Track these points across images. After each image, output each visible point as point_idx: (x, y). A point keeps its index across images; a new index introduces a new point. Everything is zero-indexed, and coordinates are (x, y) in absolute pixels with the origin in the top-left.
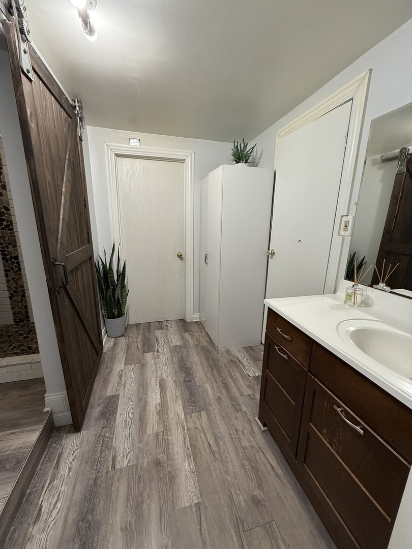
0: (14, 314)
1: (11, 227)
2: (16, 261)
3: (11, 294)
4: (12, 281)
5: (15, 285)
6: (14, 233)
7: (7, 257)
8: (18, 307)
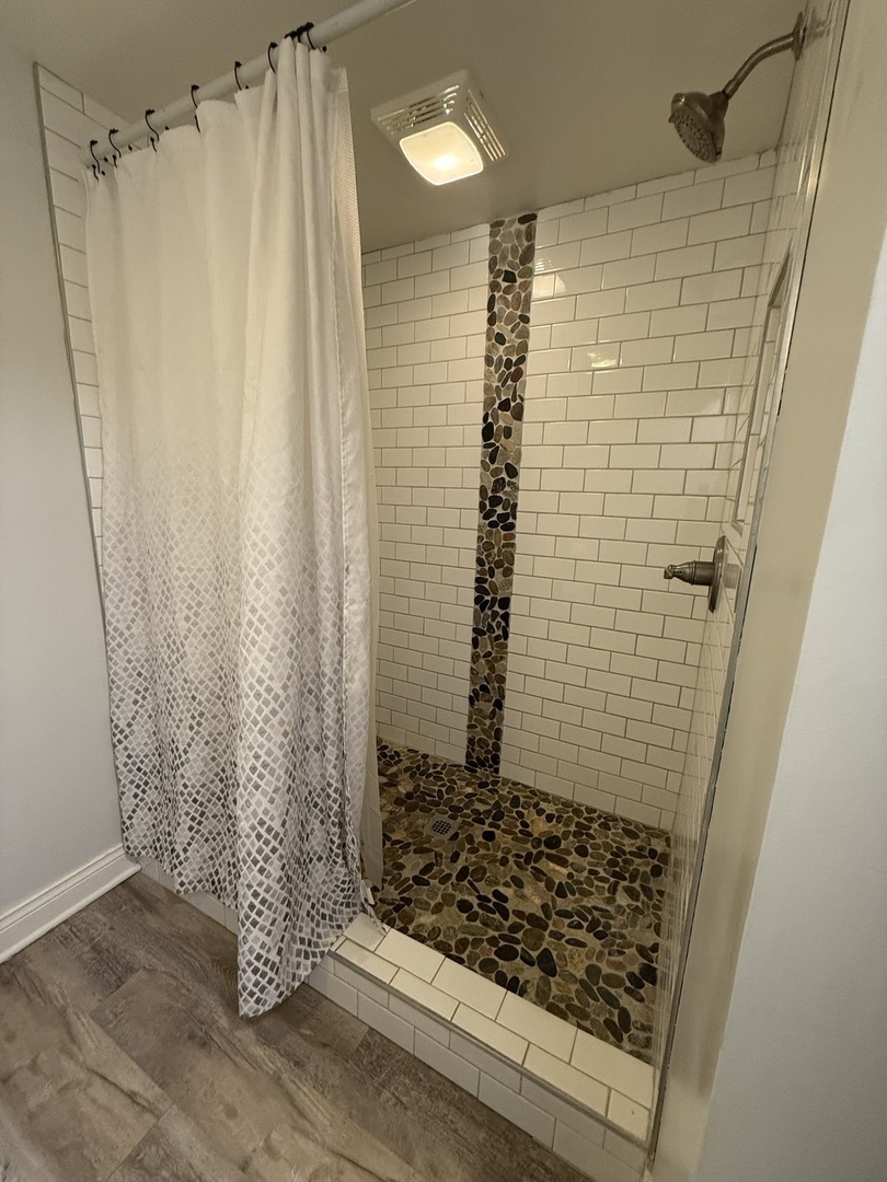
0: (471, 741)
1: (511, 520)
2: (501, 612)
3: (474, 691)
4: (482, 661)
5: (487, 671)
6: (513, 537)
7: (487, 598)
8: (482, 729)
